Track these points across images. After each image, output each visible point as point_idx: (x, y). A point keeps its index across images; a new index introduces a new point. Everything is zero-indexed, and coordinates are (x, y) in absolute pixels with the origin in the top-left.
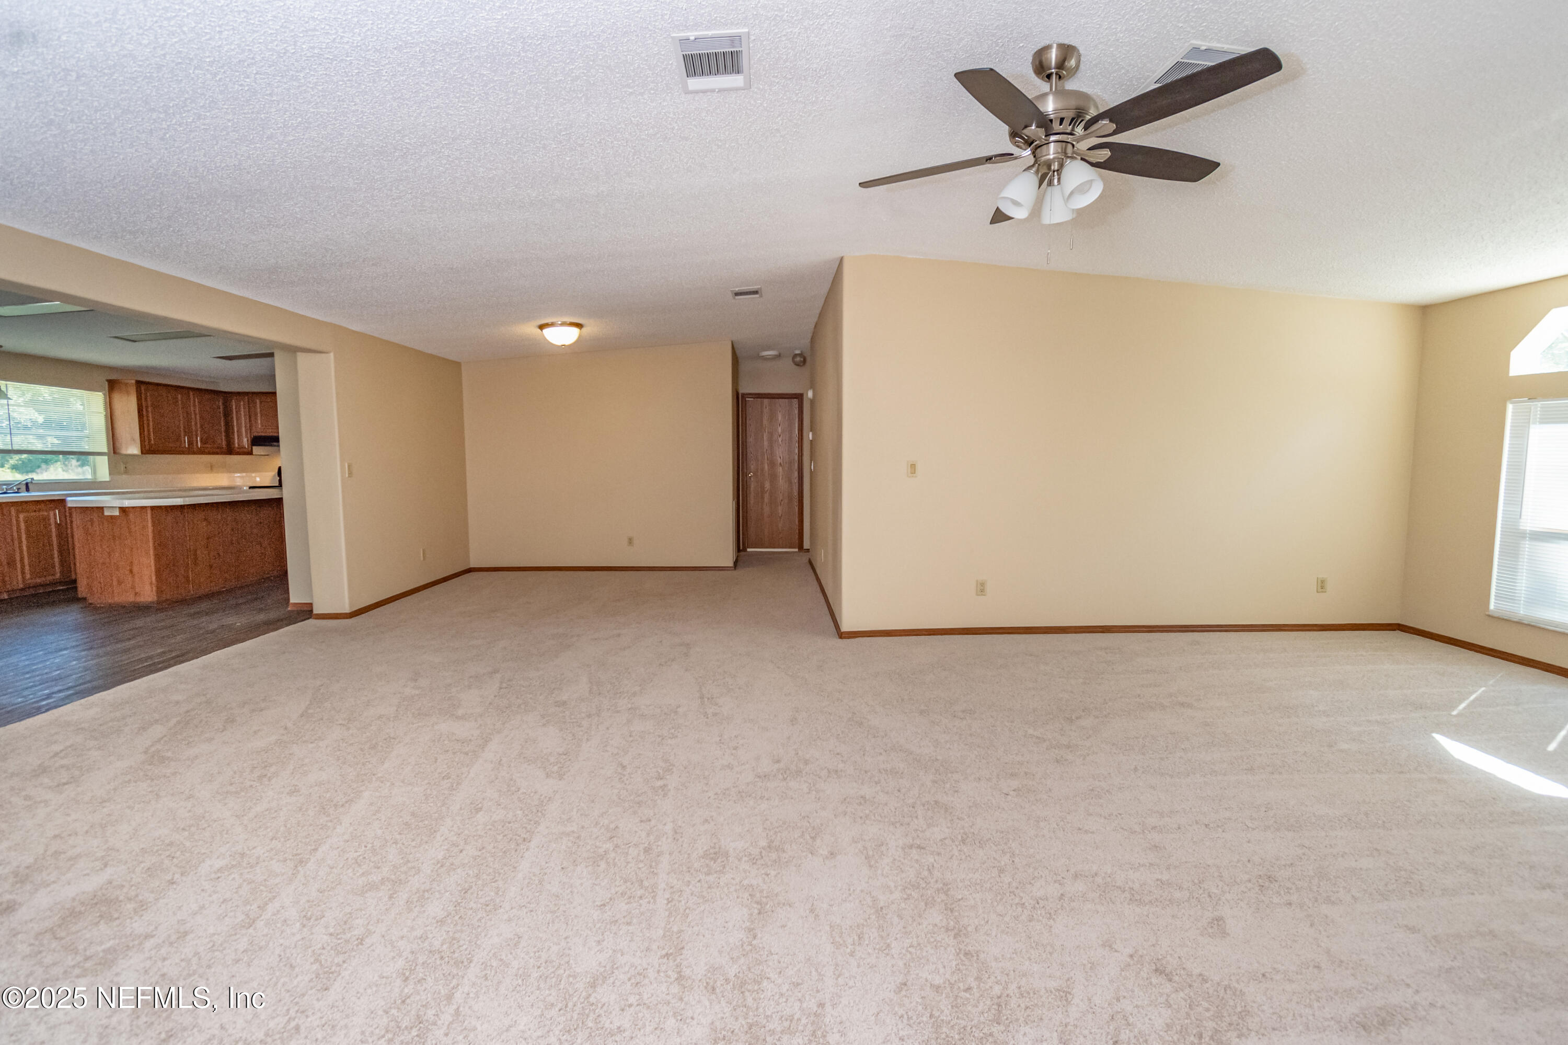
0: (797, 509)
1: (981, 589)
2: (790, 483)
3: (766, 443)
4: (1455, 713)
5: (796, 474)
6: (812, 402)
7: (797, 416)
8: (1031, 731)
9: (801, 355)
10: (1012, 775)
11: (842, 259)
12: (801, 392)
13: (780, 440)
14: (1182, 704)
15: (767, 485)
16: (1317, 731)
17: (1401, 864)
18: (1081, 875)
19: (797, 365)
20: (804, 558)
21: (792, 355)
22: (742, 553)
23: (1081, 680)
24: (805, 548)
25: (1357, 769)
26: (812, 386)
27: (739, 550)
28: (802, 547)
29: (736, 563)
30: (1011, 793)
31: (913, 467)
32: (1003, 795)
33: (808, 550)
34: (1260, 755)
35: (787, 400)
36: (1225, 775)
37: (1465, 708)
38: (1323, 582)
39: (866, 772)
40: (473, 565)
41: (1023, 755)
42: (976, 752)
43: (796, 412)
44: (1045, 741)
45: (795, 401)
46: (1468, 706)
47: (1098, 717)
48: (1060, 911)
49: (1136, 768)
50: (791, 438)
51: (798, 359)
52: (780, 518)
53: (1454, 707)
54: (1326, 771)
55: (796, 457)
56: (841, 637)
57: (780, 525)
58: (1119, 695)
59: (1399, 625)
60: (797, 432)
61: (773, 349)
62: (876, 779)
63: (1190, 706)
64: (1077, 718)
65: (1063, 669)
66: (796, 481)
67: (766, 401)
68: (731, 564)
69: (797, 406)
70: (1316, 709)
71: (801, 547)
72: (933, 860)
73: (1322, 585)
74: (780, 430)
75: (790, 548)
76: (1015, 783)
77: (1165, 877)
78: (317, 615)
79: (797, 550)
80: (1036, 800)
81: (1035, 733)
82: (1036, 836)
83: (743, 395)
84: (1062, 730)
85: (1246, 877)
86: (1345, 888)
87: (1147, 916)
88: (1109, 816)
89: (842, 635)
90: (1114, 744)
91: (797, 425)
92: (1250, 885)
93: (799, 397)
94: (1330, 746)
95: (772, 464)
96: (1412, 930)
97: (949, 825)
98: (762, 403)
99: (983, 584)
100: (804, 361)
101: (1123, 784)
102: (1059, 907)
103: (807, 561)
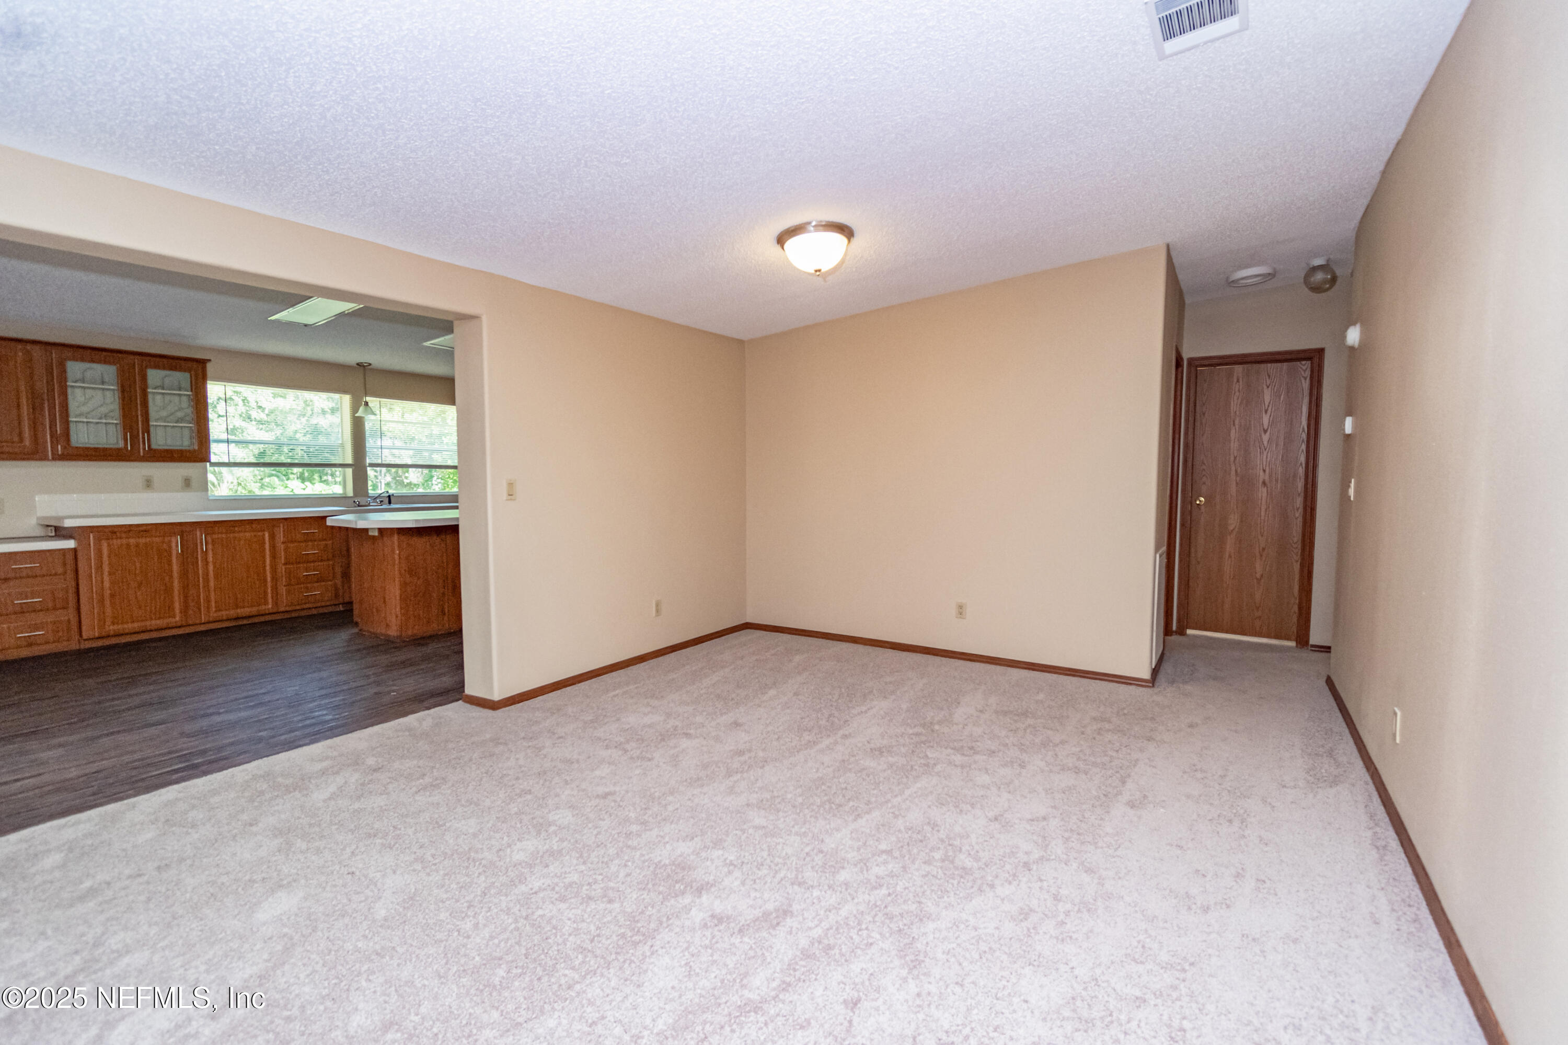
0: (1297, 567)
2: (1285, 516)
3: (1234, 445)
5: (1299, 502)
7: (1306, 392)
9: (1326, 268)
12: (1322, 346)
13: (1266, 438)
15: (1233, 521)
19: (1315, 289)
20: (1311, 662)
21: (1304, 271)
22: (1174, 638)
24: (1313, 641)
27: (1167, 631)
28: (1307, 642)
29: (1155, 672)
33: (1320, 648)
35: (1286, 364)
40: (751, 617)
43: (1306, 385)
45: (1304, 368)
50: (1290, 436)
51: (1319, 276)
52: (1259, 580)
55: (1301, 471)
57: (1258, 595)
60: (1304, 423)
61: (1259, 264)
66: (1299, 514)
67: (1238, 369)
68: (1146, 674)
69: (1308, 373)
71: (1302, 640)
74: (1266, 420)
75: (1277, 637)
78: (468, 696)
79: (1292, 644)
83: (1191, 361)
91: (1305, 409)
93: (1315, 357)
95: (1247, 482)
98: (1230, 375)
100: (1334, 281)
103: (1318, 667)
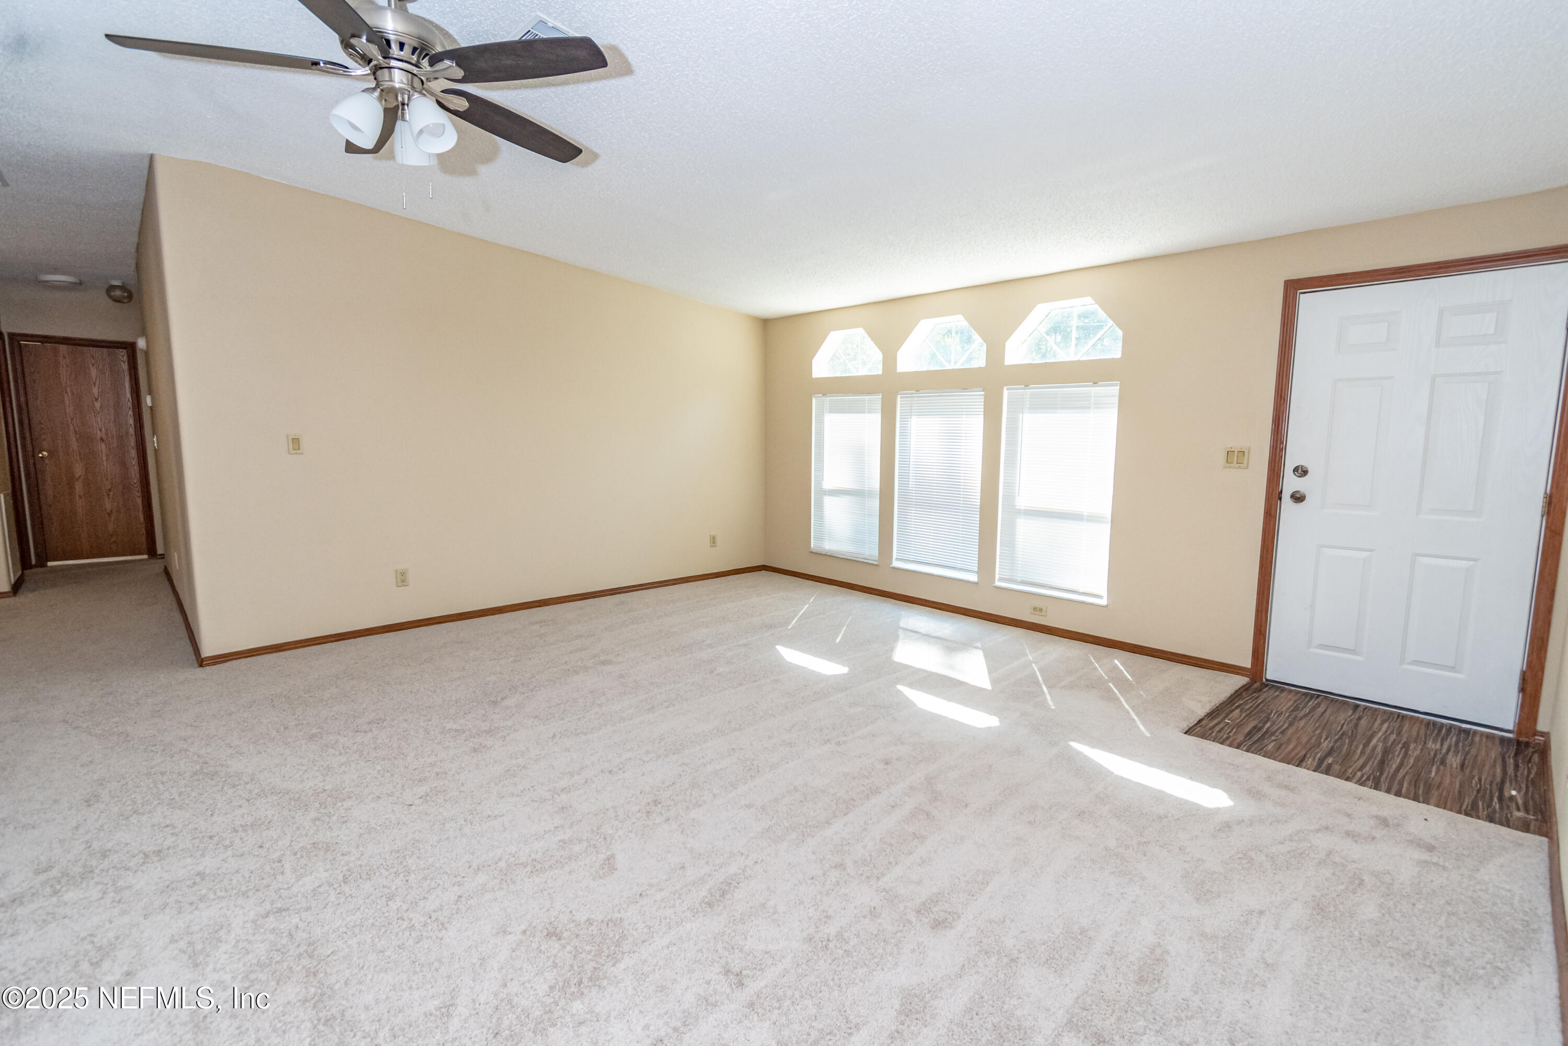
0: (139, 500)
1: (402, 579)
2: (123, 464)
3: (69, 409)
4: (790, 627)
5: (133, 453)
6: (147, 353)
7: (127, 373)
8: (449, 726)
9: (122, 288)
10: (420, 781)
11: (152, 157)
12: (131, 340)
13: (97, 405)
14: (604, 663)
15: (78, 469)
16: (704, 662)
17: (747, 756)
18: (483, 866)
19: (117, 300)
20: (157, 566)
21: (106, 286)
23: (512, 659)
24: (158, 553)
25: (726, 687)
26: (144, 332)
27: (23, 568)
28: (154, 554)
29: (16, 586)
30: (416, 802)
31: (296, 442)
32: (405, 808)
33: (162, 556)
34: (661, 693)
35: (105, 350)
36: (631, 719)
37: (796, 622)
38: (714, 538)
39: (211, 837)
41: (436, 755)
42: (379, 768)
43: (125, 367)
44: (464, 732)
45: (121, 352)
46: (798, 620)
47: (523, 693)
48: (455, 916)
49: (554, 735)
50: (118, 405)
51: (117, 293)
52: (110, 514)
53: (790, 623)
54: (707, 694)
55: (132, 431)
56: (201, 665)
57: (111, 527)
58: (547, 667)
59: (764, 566)
60: (128, 395)
61: (64, 275)
62: (227, 843)
63: (609, 662)
64: (503, 699)
65: (495, 651)
66: (135, 462)
67: (63, 348)
68: (9, 588)
69: (125, 358)
70: (705, 643)
71: (152, 551)
72: (298, 920)
73: (713, 540)
74: (95, 391)
75: (131, 554)
76: (422, 789)
77: (566, 837)
79: (145, 557)
80: (445, 800)
81: (455, 727)
82: (439, 841)
83: (12, 336)
84: (484, 715)
85: (637, 808)
86: (709, 789)
87: (546, 882)
88: (522, 792)
89: (202, 663)
90: (536, 717)
91: (127, 385)
92: (639, 815)
93: (127, 347)
94: (711, 672)
95: (86, 440)
96: (749, 806)
97: (329, 866)
98: (55, 352)
99: (403, 574)
100: (130, 297)
101: (540, 755)
102: (454, 912)
103: (162, 570)
